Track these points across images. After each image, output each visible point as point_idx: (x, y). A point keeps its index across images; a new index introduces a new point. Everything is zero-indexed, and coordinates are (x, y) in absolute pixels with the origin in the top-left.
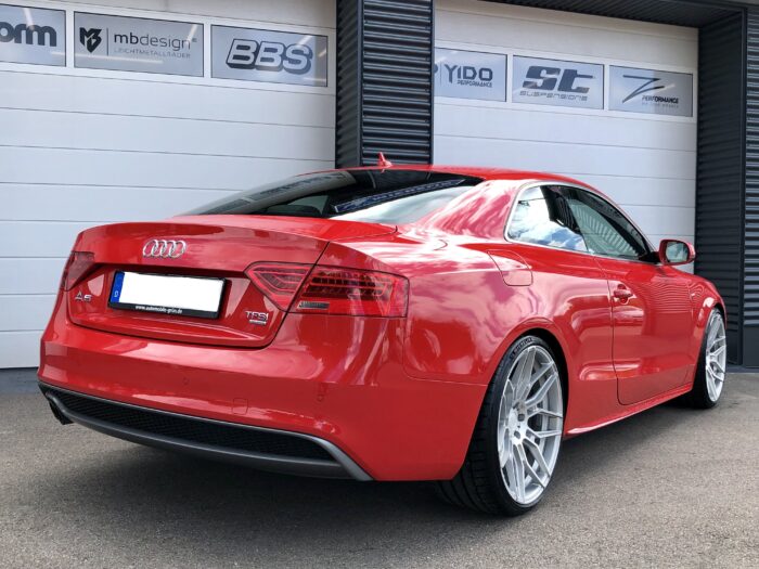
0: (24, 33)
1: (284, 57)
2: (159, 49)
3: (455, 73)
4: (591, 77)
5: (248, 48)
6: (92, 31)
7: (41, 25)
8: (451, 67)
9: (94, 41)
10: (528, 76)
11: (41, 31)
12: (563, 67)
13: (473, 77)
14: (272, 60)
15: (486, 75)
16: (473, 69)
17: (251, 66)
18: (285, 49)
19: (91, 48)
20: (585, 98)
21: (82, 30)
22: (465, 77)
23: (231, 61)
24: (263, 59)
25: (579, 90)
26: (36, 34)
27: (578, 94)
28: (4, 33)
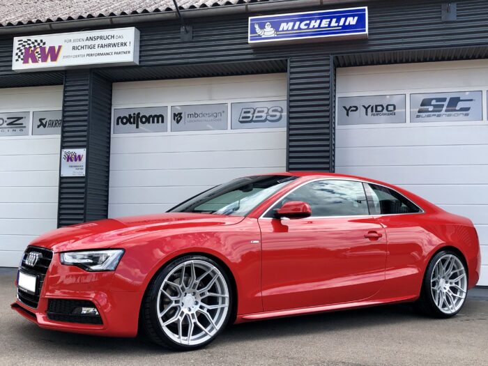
0: (151, 119)
1: (267, 114)
2: (207, 118)
3: (369, 110)
4: (471, 100)
6: (179, 114)
7: (158, 114)
8: (366, 106)
9: (179, 118)
10: (422, 105)
11: (158, 117)
12: (449, 97)
13: (382, 111)
14: (261, 117)
15: (391, 108)
16: (382, 106)
17: (251, 121)
18: (268, 110)
19: (178, 122)
20: (467, 115)
21: (175, 114)
22: (376, 111)
23: (241, 120)
24: (257, 117)
26: (156, 119)
27: (461, 112)
28: (144, 120)
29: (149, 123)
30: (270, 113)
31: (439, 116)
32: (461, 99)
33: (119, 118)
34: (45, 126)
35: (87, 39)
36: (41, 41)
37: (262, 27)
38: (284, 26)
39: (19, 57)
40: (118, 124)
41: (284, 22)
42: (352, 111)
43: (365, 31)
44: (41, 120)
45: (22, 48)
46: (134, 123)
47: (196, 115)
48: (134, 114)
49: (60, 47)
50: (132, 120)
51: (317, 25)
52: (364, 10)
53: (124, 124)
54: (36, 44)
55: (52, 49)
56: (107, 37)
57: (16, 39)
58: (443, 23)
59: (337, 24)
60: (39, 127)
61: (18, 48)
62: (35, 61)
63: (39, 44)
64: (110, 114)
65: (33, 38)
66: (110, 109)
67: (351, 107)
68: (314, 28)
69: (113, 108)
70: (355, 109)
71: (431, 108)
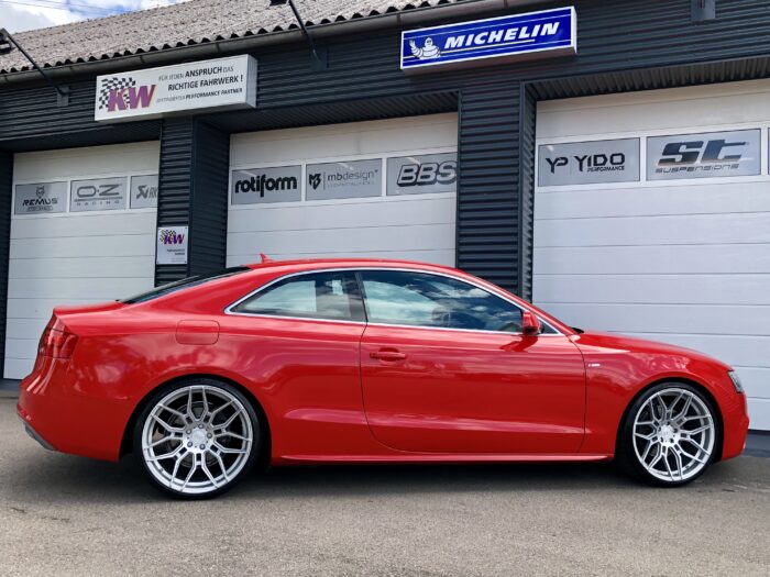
0: (280, 183)
1: (437, 172)
2: (354, 180)
3: (585, 162)
4: (743, 144)
5: (411, 170)
6: (316, 175)
7: (289, 176)
8: (581, 157)
9: (317, 182)
10: (664, 154)
11: (289, 180)
12: (706, 139)
13: (604, 163)
14: (428, 177)
15: (617, 159)
16: (604, 156)
17: (415, 183)
18: (439, 166)
19: (315, 187)
21: (311, 176)
22: (595, 164)
23: (401, 182)
24: (422, 177)
26: (286, 183)
27: (727, 163)
28: (270, 185)
29: (277, 189)
30: (442, 170)
31: (690, 169)
32: (726, 142)
33: (239, 183)
34: (145, 196)
35: (187, 74)
36: (131, 79)
37: (420, 44)
38: (451, 42)
39: (103, 103)
40: (237, 191)
41: (451, 35)
42: (559, 165)
43: (569, 43)
44: (140, 188)
45: (107, 90)
46: (258, 190)
47: (339, 177)
48: (258, 177)
49: (153, 87)
50: (255, 185)
51: (498, 38)
52: (569, 11)
53: (245, 191)
54: (124, 84)
55: (143, 89)
56: (213, 71)
57: (100, 79)
58: (693, 24)
59: (528, 35)
60: (138, 197)
61: (103, 91)
62: (122, 107)
63: (127, 84)
65: (120, 76)
67: (557, 160)
68: (494, 42)
69: (231, 169)
70: (563, 161)
71: (678, 158)
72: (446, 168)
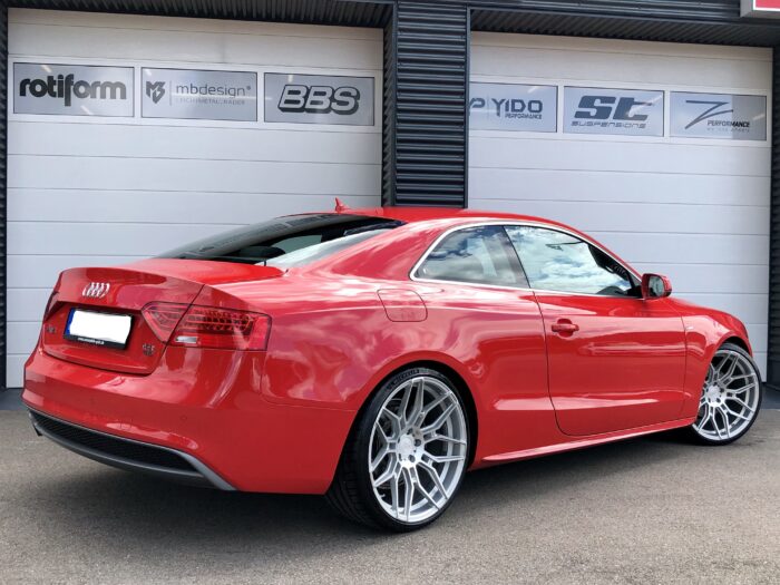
0: (98, 89)
1: (332, 99)
3: (503, 106)
4: (650, 104)
5: (298, 93)
6: (157, 84)
7: (113, 81)
8: (498, 101)
9: (158, 93)
10: (580, 106)
11: (113, 86)
12: (618, 96)
13: (522, 110)
14: (321, 103)
15: (535, 107)
16: (521, 102)
17: (302, 109)
18: (334, 92)
19: (156, 100)
20: (643, 126)
21: (148, 84)
22: (513, 110)
23: (283, 105)
24: (313, 103)
25: (637, 117)
26: (108, 90)
27: (635, 122)
28: (82, 89)
29: (94, 96)
30: (337, 97)
31: (604, 125)
32: (636, 100)
33: (26, 81)
40: (23, 93)
42: (476, 106)
46: (61, 95)
48: (60, 77)
50: (56, 89)
53: (38, 95)
64: (5, 72)
66: (5, 62)
67: (474, 100)
69: (11, 61)
70: (480, 103)
71: (593, 112)
72: (342, 94)
